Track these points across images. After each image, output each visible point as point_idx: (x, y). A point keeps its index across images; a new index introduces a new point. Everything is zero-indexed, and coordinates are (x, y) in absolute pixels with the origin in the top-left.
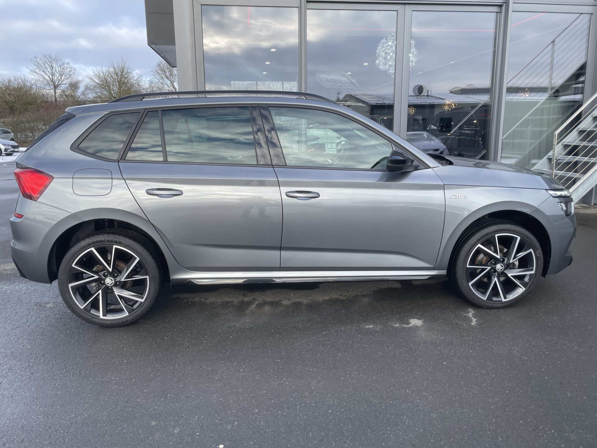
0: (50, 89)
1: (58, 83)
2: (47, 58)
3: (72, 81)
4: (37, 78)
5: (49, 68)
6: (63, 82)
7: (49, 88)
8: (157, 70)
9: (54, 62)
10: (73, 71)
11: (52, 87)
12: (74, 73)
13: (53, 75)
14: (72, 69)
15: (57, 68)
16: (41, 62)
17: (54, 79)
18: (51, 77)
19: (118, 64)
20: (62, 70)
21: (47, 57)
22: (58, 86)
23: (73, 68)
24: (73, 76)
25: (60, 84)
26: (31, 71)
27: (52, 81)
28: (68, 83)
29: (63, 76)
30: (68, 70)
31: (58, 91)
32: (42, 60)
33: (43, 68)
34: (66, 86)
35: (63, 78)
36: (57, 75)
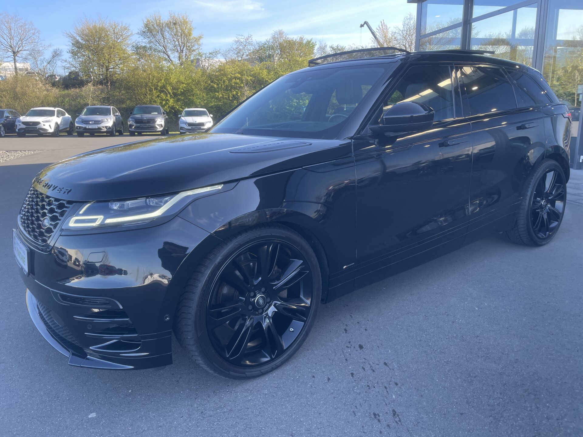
0: (8, 57)
1: (18, 49)
3: (36, 46)
5: (5, 30)
6: (24, 48)
7: (7, 55)
8: (144, 32)
10: (37, 34)
11: (12, 54)
12: (38, 37)
13: (12, 39)
14: (36, 32)
15: (16, 29)
17: (12, 43)
18: (9, 40)
19: (94, 24)
20: (22, 32)
22: (18, 52)
23: (37, 30)
25: (21, 51)
27: (11, 46)
28: (31, 49)
29: (25, 39)
30: (32, 31)
34: (28, 52)
35: (24, 42)
36: (16, 39)
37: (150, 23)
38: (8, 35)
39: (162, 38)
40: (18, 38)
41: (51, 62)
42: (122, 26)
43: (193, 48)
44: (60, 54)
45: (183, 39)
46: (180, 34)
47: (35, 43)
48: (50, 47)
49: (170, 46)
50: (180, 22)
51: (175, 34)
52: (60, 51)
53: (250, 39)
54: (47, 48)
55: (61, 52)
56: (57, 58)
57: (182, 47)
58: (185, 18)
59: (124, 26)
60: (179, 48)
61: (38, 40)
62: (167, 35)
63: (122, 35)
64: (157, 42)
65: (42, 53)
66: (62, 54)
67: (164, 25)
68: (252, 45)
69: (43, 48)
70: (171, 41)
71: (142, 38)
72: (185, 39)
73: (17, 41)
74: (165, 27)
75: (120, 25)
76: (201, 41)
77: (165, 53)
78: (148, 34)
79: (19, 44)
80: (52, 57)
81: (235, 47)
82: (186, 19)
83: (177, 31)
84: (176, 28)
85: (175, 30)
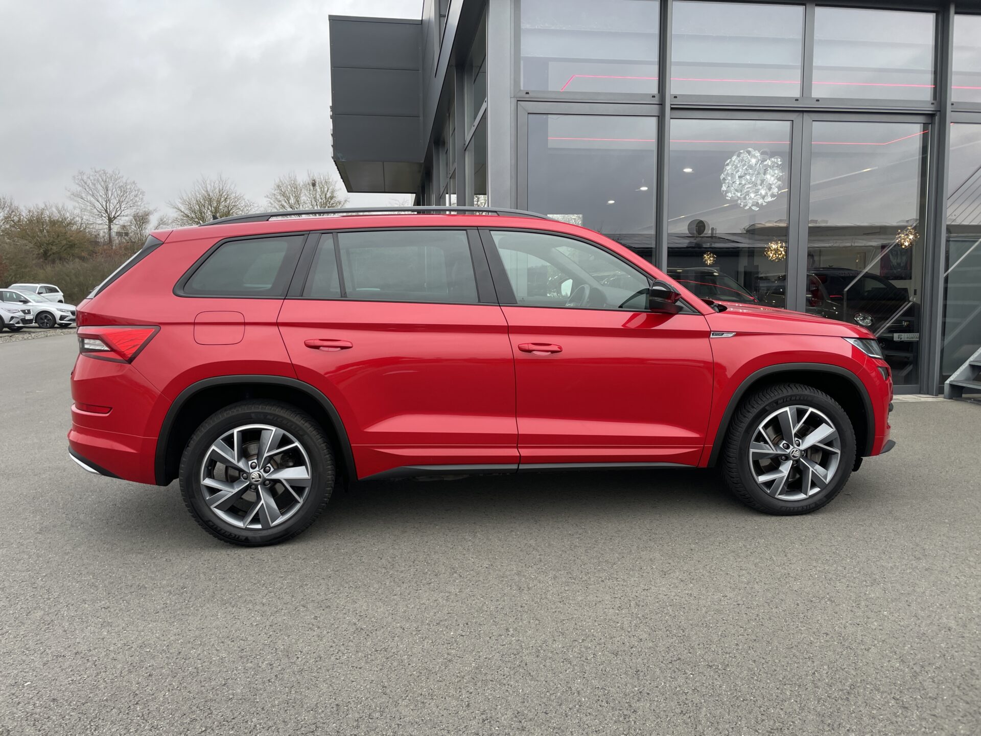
0: (101, 224)
1: (115, 214)
2: (100, 176)
3: (138, 211)
4: (83, 206)
5: (102, 191)
6: (123, 212)
7: (100, 222)
8: (275, 194)
9: (110, 181)
10: (141, 196)
11: (106, 220)
12: (142, 199)
13: (108, 201)
14: (139, 193)
15: (115, 190)
16: (89, 182)
17: (108, 207)
18: (104, 204)
19: (212, 184)
20: (122, 194)
21: (100, 173)
22: (115, 218)
23: (141, 190)
24: (139, 203)
25: (118, 216)
26: (73, 194)
27: (106, 211)
28: (132, 214)
29: (125, 202)
30: (134, 193)
31: (115, 227)
32: (91, 178)
33: (93, 190)
34: (127, 218)
35: (124, 206)
36: (114, 202)
37: (283, 184)
38: (104, 196)
39: (297, 202)
40: (116, 201)
50: (321, 182)
58: (327, 178)
61: (141, 204)
62: (303, 198)
67: (299, 187)
69: (149, 213)
73: (115, 205)
74: (302, 188)
78: (279, 196)
79: (117, 209)
82: (329, 179)
84: (315, 190)
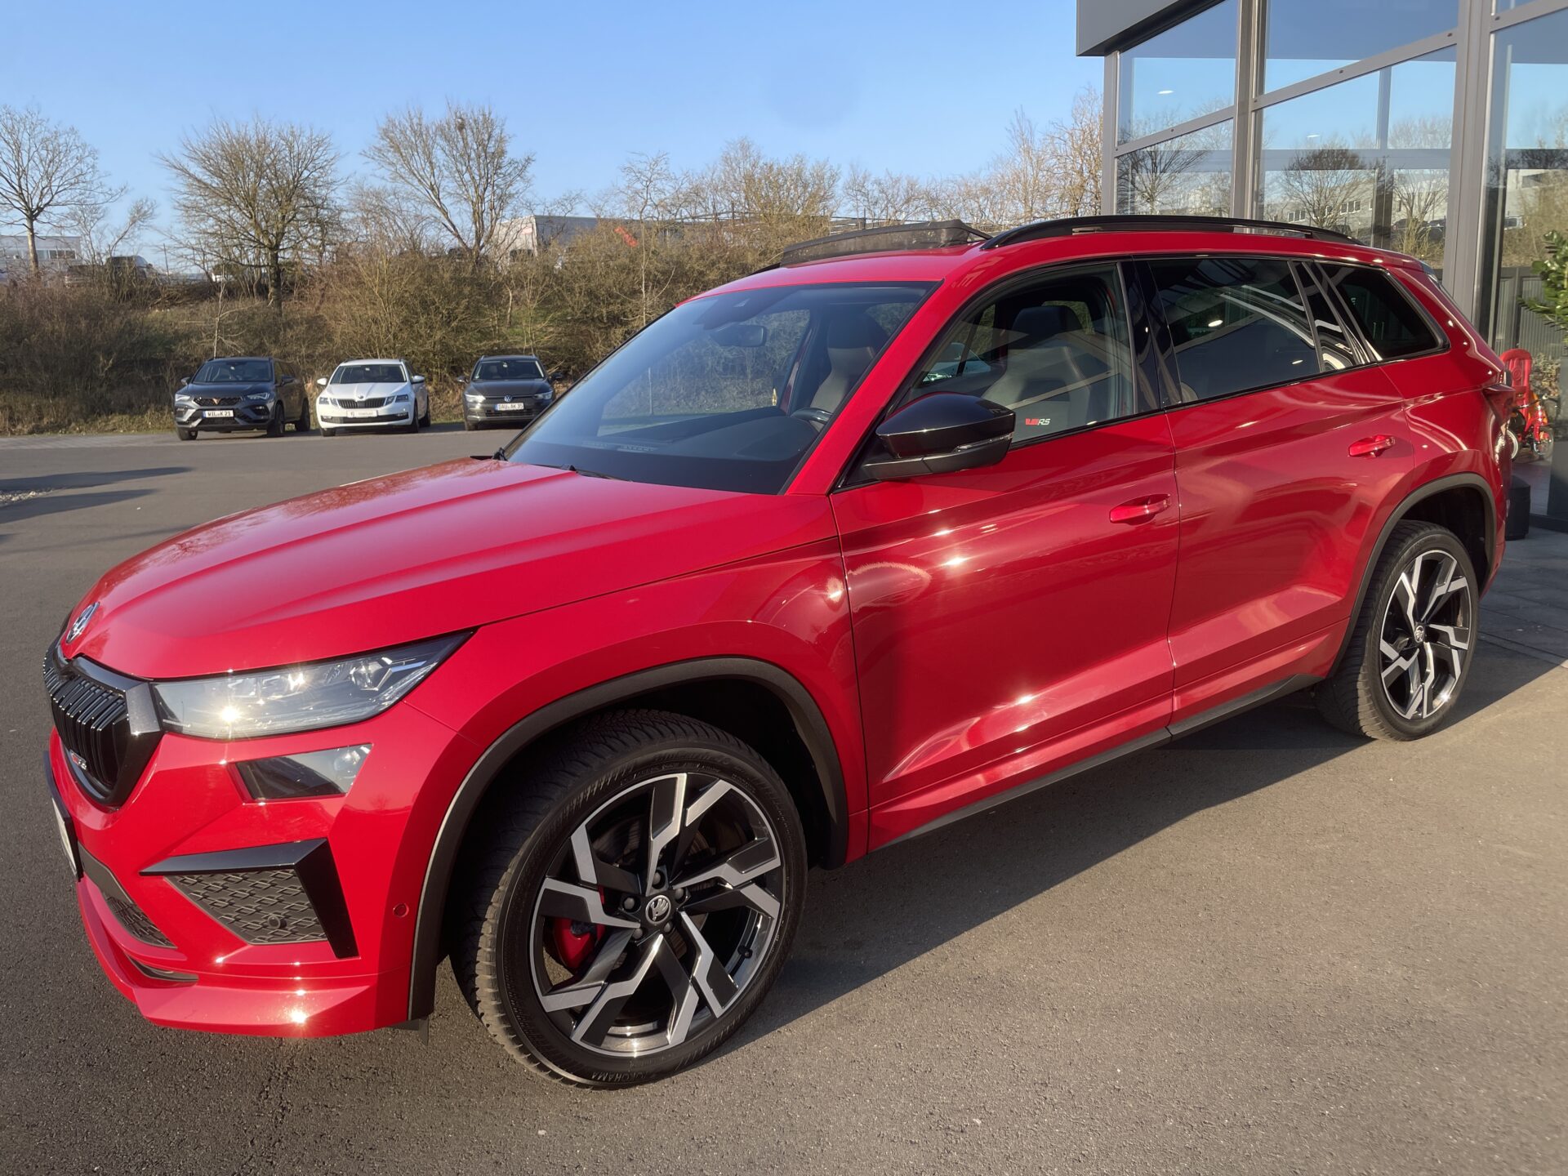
0: (12, 223)
1: (41, 200)
5: (6, 151)
6: (56, 197)
7: (10, 219)
8: (380, 150)
9: (22, 129)
10: (89, 160)
11: (20, 216)
12: (93, 167)
14: (87, 154)
15: (34, 149)
17: (24, 187)
18: (14, 178)
20: (49, 157)
22: (40, 209)
23: (89, 148)
24: (88, 178)
25: (47, 204)
28: (76, 199)
29: (58, 174)
30: (74, 153)
31: (42, 227)
34: (65, 210)
35: (57, 184)
36: (35, 174)
37: (395, 124)
39: (428, 164)
40: (37, 172)
41: (128, 233)
42: (311, 136)
43: (511, 190)
44: (151, 213)
45: (482, 166)
46: (473, 155)
47: (85, 184)
48: (126, 192)
49: (448, 185)
50: (475, 121)
51: (461, 155)
52: (152, 203)
53: (663, 162)
54: (117, 196)
55: (152, 207)
56: (143, 222)
57: (481, 188)
58: (487, 114)
59: (317, 136)
60: (472, 190)
61: (93, 176)
62: (439, 156)
63: (313, 160)
64: (414, 175)
65: (104, 211)
66: (156, 211)
67: (431, 132)
68: (668, 178)
69: (108, 197)
70: (450, 172)
71: (373, 165)
72: (489, 166)
73: (37, 181)
74: (436, 136)
75: (307, 134)
76: (531, 170)
77: (438, 207)
78: (390, 154)
79: (43, 188)
80: (129, 220)
81: (622, 184)
82: (490, 114)
83: (466, 145)
84: (463, 139)
85: (461, 142)
